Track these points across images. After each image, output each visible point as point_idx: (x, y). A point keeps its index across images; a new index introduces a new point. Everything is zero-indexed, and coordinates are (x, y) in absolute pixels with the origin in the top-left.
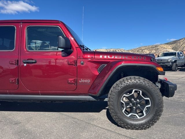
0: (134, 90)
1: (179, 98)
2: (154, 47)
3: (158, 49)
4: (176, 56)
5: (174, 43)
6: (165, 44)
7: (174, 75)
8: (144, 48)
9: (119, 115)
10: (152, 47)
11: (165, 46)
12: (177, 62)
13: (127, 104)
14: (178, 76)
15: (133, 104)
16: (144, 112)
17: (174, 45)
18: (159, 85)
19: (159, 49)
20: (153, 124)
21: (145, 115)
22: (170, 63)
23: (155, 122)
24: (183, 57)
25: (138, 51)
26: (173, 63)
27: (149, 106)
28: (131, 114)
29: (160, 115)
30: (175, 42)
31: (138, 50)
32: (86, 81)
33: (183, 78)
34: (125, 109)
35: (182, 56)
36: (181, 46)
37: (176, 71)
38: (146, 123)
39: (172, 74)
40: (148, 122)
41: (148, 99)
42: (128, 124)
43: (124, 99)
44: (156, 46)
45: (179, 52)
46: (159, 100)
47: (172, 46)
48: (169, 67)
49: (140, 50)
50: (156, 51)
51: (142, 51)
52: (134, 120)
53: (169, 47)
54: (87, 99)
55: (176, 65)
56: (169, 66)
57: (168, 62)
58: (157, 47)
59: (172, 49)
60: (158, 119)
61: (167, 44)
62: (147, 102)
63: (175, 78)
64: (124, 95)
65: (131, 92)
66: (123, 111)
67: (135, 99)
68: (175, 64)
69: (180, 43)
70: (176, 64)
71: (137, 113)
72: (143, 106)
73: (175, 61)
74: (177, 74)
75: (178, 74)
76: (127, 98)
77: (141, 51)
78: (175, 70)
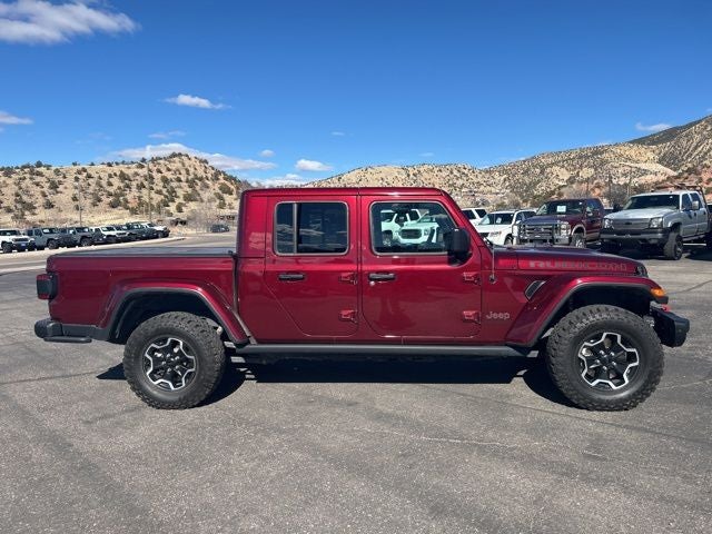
0: (605, 334)
1: (690, 349)
2: (587, 157)
3: (603, 162)
4: (678, 208)
5: (668, 140)
6: (631, 142)
7: (673, 276)
8: (550, 160)
9: (575, 382)
10: (580, 157)
11: (633, 151)
12: (682, 227)
13: (590, 361)
14: (686, 278)
15: (604, 362)
16: (625, 376)
17: (666, 147)
18: (651, 322)
19: (607, 162)
20: (642, 400)
21: (627, 381)
22: (656, 233)
23: (648, 395)
24: (703, 209)
25: (526, 173)
26: (666, 231)
27: (636, 364)
28: (598, 381)
29: (657, 382)
30: (670, 135)
31: (528, 169)
32: (501, 316)
33: (700, 286)
34: (586, 371)
35: (700, 206)
36: (696, 148)
37: (679, 258)
38: (629, 397)
39: (666, 272)
40: (634, 394)
41: (634, 350)
42: (592, 400)
43: (584, 351)
44: (597, 152)
45: (689, 192)
46: (656, 352)
47: (657, 151)
48: (654, 245)
49: (535, 167)
50: (596, 170)
51: (542, 172)
52: (604, 393)
53: (649, 154)
54: (503, 354)
55: (679, 239)
56: (653, 242)
57: (653, 231)
58: (602, 153)
59: (660, 162)
60: (653, 389)
61: (640, 141)
62: (631, 357)
63: (675, 289)
64: (586, 344)
65: (598, 337)
66: (583, 375)
67: (607, 352)
68: (673, 235)
69: (689, 137)
70: (679, 236)
71: (611, 380)
72: (623, 364)
73: (676, 226)
74: (679, 272)
75: (686, 272)
76: (589, 349)
77: (538, 170)
78: (673, 257)
